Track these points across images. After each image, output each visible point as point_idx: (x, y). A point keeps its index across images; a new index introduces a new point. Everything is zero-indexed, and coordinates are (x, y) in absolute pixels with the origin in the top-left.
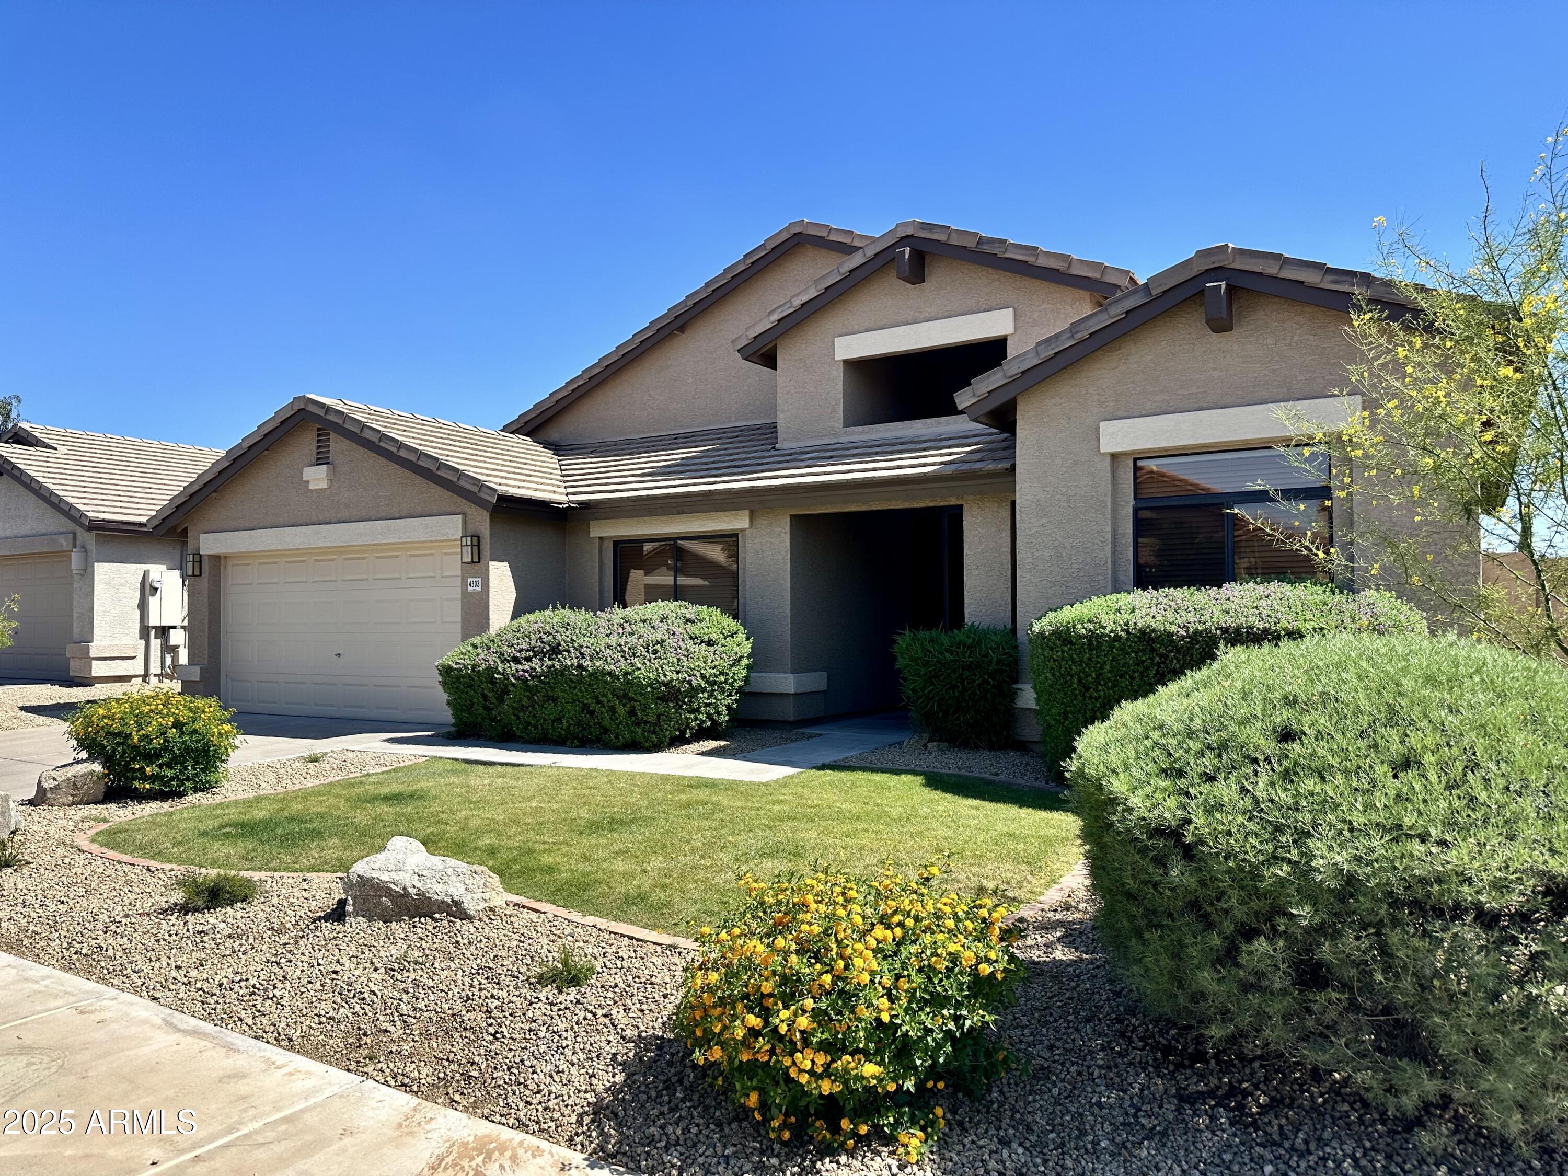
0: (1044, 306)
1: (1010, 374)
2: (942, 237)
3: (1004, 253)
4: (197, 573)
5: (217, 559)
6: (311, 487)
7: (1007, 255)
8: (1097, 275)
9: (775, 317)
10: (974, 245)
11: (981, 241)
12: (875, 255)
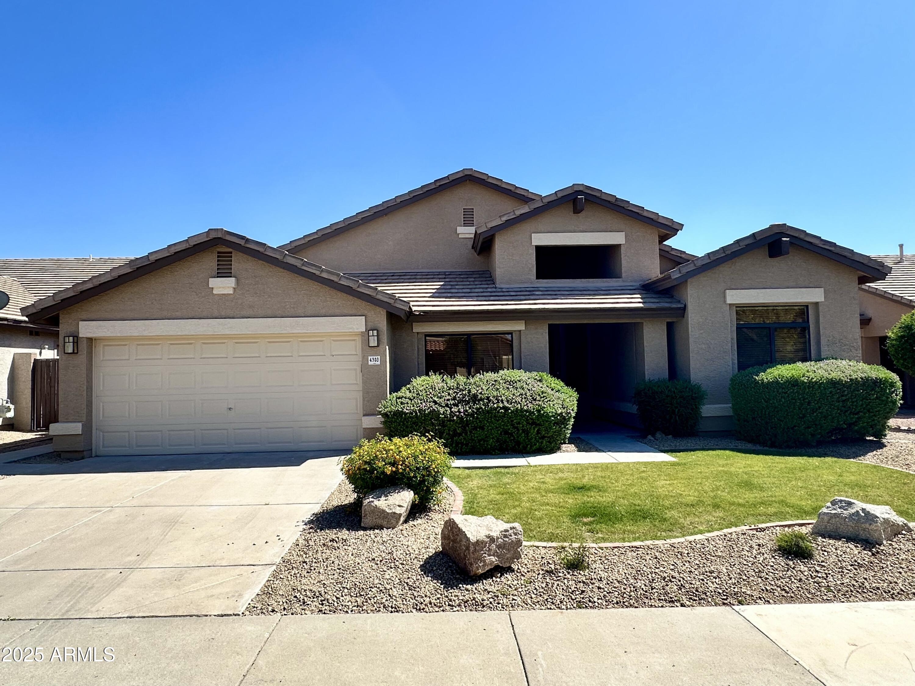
0: (638, 234)
1: (697, 265)
2: (598, 194)
3: (629, 207)
4: (76, 351)
5: (90, 340)
6: (215, 292)
7: (629, 208)
8: (670, 224)
9: (504, 219)
10: (614, 201)
11: (617, 199)
12: (562, 197)
